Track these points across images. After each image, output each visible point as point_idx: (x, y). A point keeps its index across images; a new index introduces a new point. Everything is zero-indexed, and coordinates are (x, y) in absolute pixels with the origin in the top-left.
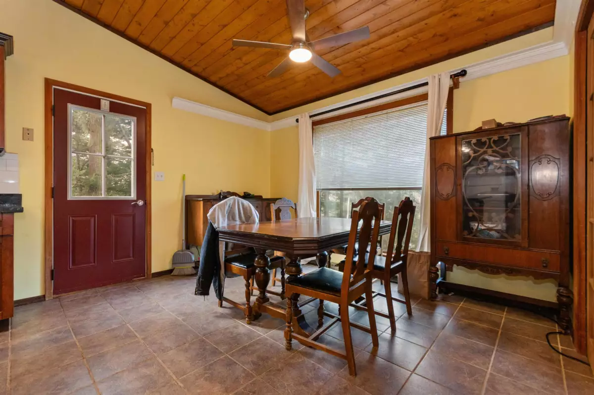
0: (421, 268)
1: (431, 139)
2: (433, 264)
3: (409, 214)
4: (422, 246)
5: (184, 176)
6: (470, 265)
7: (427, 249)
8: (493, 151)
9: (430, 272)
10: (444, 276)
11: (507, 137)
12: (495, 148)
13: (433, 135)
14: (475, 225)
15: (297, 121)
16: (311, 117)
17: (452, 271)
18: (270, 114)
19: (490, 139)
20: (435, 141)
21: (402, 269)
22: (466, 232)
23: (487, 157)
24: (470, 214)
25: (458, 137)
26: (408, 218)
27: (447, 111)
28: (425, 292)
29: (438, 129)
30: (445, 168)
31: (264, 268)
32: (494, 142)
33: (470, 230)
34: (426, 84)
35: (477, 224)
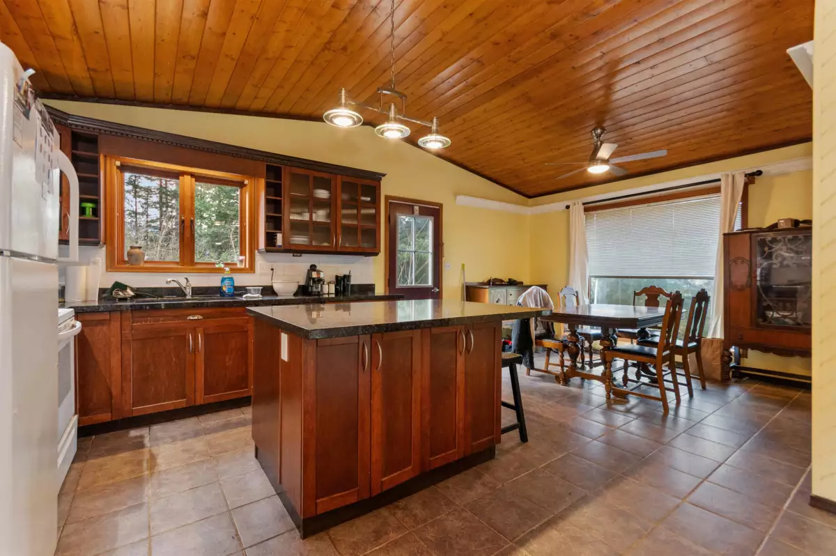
0: (713, 352)
1: (724, 235)
2: (726, 348)
3: (704, 303)
4: (715, 332)
5: (463, 265)
6: (765, 349)
7: (720, 335)
8: (787, 249)
9: (723, 356)
10: (738, 362)
11: (801, 236)
12: (789, 246)
13: (726, 232)
14: (770, 314)
15: (568, 207)
16: (584, 204)
17: (746, 357)
18: (530, 197)
19: (784, 238)
20: (728, 238)
21: (697, 349)
22: (760, 320)
23: (782, 253)
24: (765, 304)
25: (753, 234)
26: (703, 306)
27: (742, 205)
28: (718, 375)
29: (731, 224)
30: (739, 261)
31: (575, 343)
32: (789, 240)
33: (765, 318)
34: (719, 180)
35: (771, 313)
